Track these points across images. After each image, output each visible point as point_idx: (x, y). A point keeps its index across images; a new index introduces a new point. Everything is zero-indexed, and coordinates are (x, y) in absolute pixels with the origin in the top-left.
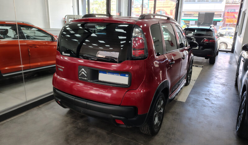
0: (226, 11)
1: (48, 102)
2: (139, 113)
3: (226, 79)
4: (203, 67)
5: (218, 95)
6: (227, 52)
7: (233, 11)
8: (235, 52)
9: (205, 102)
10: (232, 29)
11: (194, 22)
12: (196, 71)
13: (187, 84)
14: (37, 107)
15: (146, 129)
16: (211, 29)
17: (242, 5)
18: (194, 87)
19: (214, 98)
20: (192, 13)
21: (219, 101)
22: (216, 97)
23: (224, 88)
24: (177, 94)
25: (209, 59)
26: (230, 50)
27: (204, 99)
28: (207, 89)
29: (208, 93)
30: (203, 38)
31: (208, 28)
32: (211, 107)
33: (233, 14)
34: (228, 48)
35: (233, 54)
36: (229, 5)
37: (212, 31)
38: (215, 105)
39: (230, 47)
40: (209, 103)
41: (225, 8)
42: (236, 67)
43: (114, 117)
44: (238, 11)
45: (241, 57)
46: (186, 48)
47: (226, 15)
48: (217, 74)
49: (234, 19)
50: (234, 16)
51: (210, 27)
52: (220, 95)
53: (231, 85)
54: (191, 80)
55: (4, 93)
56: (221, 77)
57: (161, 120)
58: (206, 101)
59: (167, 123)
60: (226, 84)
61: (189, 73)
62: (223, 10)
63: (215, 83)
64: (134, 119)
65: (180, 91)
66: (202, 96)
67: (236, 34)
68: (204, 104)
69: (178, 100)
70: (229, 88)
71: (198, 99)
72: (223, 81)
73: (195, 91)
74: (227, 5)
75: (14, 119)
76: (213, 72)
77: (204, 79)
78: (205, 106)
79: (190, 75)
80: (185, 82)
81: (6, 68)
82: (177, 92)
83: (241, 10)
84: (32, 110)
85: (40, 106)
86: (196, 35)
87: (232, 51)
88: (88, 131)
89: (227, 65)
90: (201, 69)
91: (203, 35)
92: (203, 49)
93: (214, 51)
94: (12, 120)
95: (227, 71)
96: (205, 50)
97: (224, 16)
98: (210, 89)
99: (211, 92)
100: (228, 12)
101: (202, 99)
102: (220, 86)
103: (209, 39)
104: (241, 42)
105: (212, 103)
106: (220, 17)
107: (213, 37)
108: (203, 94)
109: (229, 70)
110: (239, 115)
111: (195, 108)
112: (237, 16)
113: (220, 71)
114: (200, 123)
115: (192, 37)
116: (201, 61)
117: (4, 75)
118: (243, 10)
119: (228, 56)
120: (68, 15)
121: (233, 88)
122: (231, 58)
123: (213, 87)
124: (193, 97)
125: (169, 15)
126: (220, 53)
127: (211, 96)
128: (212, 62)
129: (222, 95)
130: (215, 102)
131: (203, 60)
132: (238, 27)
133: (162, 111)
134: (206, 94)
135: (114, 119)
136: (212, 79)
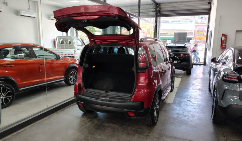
0: (197, 30)
1: (64, 109)
2: (145, 107)
3: (201, 86)
4: (181, 77)
5: (196, 97)
6: (200, 65)
7: (202, 29)
8: (207, 65)
9: (187, 103)
10: (203, 45)
11: (171, 40)
12: (177, 81)
13: (172, 91)
14: (56, 113)
15: (149, 119)
16: (185, 46)
17: (208, 26)
18: (177, 93)
19: (194, 100)
20: (167, 32)
21: (198, 101)
22: (195, 99)
23: (201, 93)
24: (167, 96)
25: (186, 71)
26: (203, 63)
27: (186, 101)
28: (188, 93)
29: (188, 96)
30: (180, 54)
31: (183, 45)
32: (192, 106)
33: (202, 32)
34: (201, 61)
35: (205, 66)
36: (198, 24)
37: (186, 48)
38: (195, 104)
39: (202, 61)
40: (190, 103)
41: (195, 27)
42: (208, 76)
43: (127, 110)
44: (206, 29)
45: (211, 67)
46: (170, 62)
47: (196, 33)
48: (194, 82)
49: (203, 37)
50: (203, 34)
51: (184, 45)
52: (198, 97)
53: (205, 90)
54: (174, 88)
55: (21, 104)
56: (197, 84)
57: (158, 114)
58: (187, 101)
59: (161, 118)
60: (202, 89)
61: (173, 82)
62: (194, 29)
63: (193, 89)
64: (142, 111)
65: (168, 94)
66: (184, 99)
67: (206, 50)
68: (187, 104)
69: (167, 102)
70: (204, 92)
71: (182, 100)
72: (199, 87)
73: (178, 95)
74: (196, 24)
75: (41, 122)
76: (191, 81)
77: (184, 87)
78: (188, 105)
79: (173, 84)
80: (171, 88)
81: (24, 83)
82: (166, 95)
83: (209, 30)
84: (52, 115)
85: (58, 112)
86: (174, 51)
87: (204, 64)
88: (104, 126)
89: (201, 75)
90: (180, 79)
91: (180, 51)
92: (180, 63)
93: (189, 64)
94: (39, 123)
95: (201, 80)
96: (182, 63)
97: (195, 35)
98: (189, 93)
99: (190, 96)
100: (198, 31)
101: (185, 101)
102: (198, 91)
103: (185, 55)
104: (211, 56)
105: (192, 103)
106: (192, 35)
107: (187, 53)
108: (185, 97)
109: (203, 79)
110: (213, 107)
111: (180, 107)
112: (206, 34)
113: (195, 80)
114: (185, 116)
115: (171, 53)
116: (180, 73)
117: (20, 89)
118: (210, 30)
119: (201, 67)
120: (59, 36)
121: (208, 92)
122: (204, 69)
123: (192, 92)
124: (178, 99)
125: (146, 34)
126: (194, 66)
127: (191, 98)
128: (189, 73)
129: (200, 97)
130: (195, 103)
131: (181, 72)
132: (207, 44)
133: (158, 107)
134: (187, 97)
135: (128, 112)
136: (191, 86)
